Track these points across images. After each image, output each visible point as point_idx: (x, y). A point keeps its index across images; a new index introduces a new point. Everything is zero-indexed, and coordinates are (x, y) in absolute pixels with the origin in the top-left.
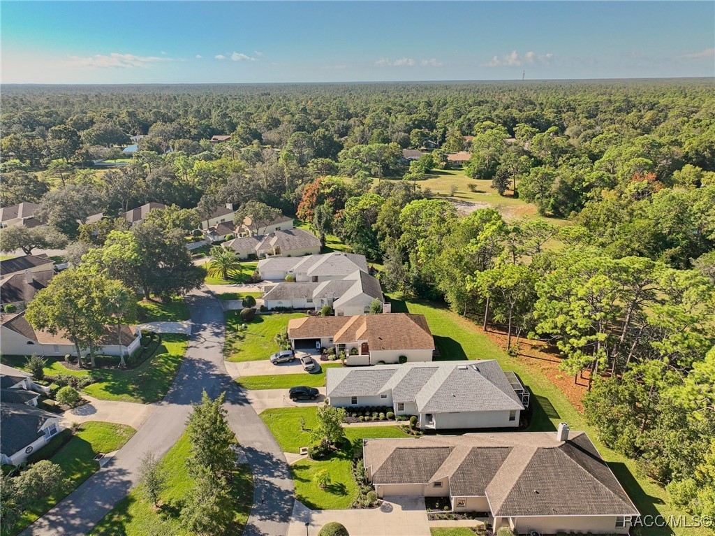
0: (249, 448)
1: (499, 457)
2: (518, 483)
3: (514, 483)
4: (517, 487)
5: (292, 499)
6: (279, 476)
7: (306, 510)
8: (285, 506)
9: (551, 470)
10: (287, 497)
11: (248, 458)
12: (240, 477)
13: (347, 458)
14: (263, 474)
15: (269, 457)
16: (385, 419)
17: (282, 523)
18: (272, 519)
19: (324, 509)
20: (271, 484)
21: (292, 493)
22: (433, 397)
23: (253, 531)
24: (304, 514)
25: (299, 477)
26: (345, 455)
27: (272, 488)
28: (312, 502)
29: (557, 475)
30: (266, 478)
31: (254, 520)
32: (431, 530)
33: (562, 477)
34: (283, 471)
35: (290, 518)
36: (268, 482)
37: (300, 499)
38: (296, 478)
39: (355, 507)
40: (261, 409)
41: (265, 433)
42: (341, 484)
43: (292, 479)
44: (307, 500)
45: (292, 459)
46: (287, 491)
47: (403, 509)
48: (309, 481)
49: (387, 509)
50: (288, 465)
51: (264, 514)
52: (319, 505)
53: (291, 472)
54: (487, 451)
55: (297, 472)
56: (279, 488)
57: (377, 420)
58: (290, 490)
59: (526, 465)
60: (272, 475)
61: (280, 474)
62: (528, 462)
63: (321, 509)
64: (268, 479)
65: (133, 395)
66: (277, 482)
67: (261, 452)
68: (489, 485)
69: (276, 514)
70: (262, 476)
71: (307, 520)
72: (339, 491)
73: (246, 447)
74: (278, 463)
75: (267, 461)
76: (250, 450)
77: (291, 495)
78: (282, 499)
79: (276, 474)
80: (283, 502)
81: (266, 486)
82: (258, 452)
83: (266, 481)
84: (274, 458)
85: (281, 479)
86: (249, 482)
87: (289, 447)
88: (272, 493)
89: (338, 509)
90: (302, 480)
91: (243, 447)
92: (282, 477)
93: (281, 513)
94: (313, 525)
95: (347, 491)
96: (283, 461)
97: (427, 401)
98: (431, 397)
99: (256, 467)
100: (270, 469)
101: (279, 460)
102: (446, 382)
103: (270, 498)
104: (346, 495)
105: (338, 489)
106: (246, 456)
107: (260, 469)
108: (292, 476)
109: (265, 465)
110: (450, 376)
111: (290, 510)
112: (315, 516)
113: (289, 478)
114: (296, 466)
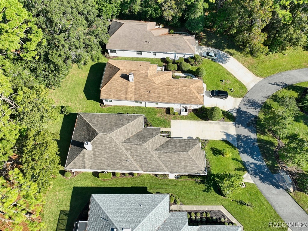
0: (279, 189)
3: (130, 123)
5: (239, 148)
7: (230, 140)
8: (241, 144)
9: (109, 126)
10: (242, 149)
11: (275, 179)
12: (273, 162)
13: (214, 175)
14: (260, 166)
15: (263, 180)
17: (239, 134)
18: (245, 137)
19: (221, 140)
20: (253, 158)
21: (240, 152)
23: (251, 130)
24: (230, 138)
25: (239, 162)
26: (215, 178)
27: (251, 154)
28: (228, 145)
30: (259, 163)
31: (254, 136)
32: (170, 127)
33: (105, 124)
34: (249, 168)
35: (237, 137)
36: (255, 159)
37: (234, 147)
38: (241, 161)
39: (206, 140)
41: (274, 203)
42: (215, 155)
43: (243, 162)
44: (231, 147)
45: (247, 178)
46: (243, 153)
47: (182, 138)
48: (233, 159)
50: (248, 172)
51: (249, 139)
52: (224, 143)
53: (244, 167)
54: (137, 142)
55: (241, 166)
56: (248, 155)
59: (120, 128)
60: (255, 164)
61: (251, 165)
63: (222, 141)
64: (256, 162)
66: (251, 160)
67: (269, 184)
68: (141, 130)
69: (244, 139)
70: (261, 164)
71: (228, 135)
72: (215, 151)
73: (281, 189)
74: (255, 174)
75: (262, 176)
76: (278, 187)
77: (240, 150)
78: (244, 147)
79: (253, 166)
80: (243, 146)
81: (255, 156)
82: (271, 184)
83: (257, 160)
84: (259, 178)
85: (249, 162)
86: (266, 159)
87: (253, 188)
88: (250, 152)
89: (214, 140)
90: (237, 160)
91: (283, 188)
92: (249, 163)
93: (242, 140)
94: (224, 132)
95: (211, 150)
96: (252, 176)
97: (162, 202)
98: (159, 205)
99: (267, 171)
100: (258, 169)
101: (255, 177)
102: (144, 218)
103: (250, 148)
104: (211, 148)
105: (216, 152)
106: (277, 181)
107: (264, 170)
108: (243, 163)
109: (263, 173)
110: (140, 222)
111: (238, 141)
112: (225, 137)
113: (245, 162)
114: (243, 171)
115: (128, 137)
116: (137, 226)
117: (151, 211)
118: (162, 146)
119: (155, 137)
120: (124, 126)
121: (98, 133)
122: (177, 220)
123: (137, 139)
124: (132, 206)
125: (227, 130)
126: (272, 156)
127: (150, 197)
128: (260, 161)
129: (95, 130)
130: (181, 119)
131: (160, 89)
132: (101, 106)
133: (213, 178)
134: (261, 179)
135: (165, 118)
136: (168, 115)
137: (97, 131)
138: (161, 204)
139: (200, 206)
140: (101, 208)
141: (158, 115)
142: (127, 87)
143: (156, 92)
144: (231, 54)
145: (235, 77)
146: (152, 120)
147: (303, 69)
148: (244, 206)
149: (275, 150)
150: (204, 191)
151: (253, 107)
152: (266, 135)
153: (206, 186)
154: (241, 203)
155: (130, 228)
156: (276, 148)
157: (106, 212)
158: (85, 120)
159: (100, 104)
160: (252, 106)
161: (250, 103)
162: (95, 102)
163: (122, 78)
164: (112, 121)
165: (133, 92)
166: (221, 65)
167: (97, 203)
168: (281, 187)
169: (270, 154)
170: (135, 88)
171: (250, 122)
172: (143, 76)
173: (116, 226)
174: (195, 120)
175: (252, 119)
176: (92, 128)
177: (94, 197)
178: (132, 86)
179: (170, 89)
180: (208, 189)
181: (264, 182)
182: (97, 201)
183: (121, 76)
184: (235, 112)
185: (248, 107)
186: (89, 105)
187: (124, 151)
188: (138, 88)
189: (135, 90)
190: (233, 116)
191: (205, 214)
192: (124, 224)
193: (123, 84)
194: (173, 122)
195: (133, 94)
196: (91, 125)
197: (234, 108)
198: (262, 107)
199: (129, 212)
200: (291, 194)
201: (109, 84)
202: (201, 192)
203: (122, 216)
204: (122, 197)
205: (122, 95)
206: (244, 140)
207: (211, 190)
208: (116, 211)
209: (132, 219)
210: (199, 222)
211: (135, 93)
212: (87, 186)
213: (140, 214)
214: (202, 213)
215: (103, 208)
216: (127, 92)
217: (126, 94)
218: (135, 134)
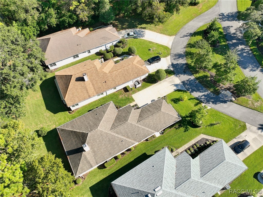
0: (226, 103)
3: (106, 113)
4: (104, 112)
8: (187, 87)
9: (91, 124)
10: (190, 90)
11: (221, 98)
12: (213, 88)
13: (184, 117)
14: (208, 95)
15: (215, 103)
17: (183, 81)
18: (187, 81)
19: (174, 91)
20: (201, 92)
21: (190, 92)
22: (164, 159)
23: (189, 74)
24: (179, 87)
25: (194, 100)
26: (186, 119)
27: (198, 90)
28: (180, 92)
29: (89, 123)
30: (206, 93)
31: (192, 77)
32: (134, 101)
34: (202, 100)
35: (182, 84)
36: (202, 92)
37: (185, 91)
38: (195, 98)
39: (164, 97)
40: (249, 128)
41: (230, 114)
42: (176, 103)
43: (196, 98)
44: (183, 92)
47: (147, 104)
48: (189, 100)
50: (204, 103)
51: (191, 81)
52: (177, 92)
53: (199, 101)
55: (197, 101)
56: (196, 92)
58: (192, 93)
59: (102, 120)
60: (204, 95)
61: (202, 98)
63: (175, 91)
64: (204, 93)
66: (201, 94)
67: (219, 103)
68: (117, 113)
69: (187, 82)
70: (207, 93)
71: (176, 85)
72: (175, 100)
73: (228, 102)
74: (208, 102)
75: (213, 100)
76: (225, 102)
77: (189, 91)
78: (191, 88)
79: (203, 97)
80: (190, 87)
81: (201, 90)
82: (221, 103)
83: (203, 92)
84: (212, 103)
85: (199, 96)
86: (209, 88)
87: (212, 111)
88: (196, 89)
89: (170, 94)
90: (192, 99)
91: (229, 101)
92: (200, 97)
93: (186, 84)
94: (173, 85)
95: (172, 102)
96: (207, 104)
97: (166, 155)
98: (166, 158)
99: (214, 96)
100: (208, 97)
101: (209, 103)
102: (162, 173)
103: (195, 87)
104: (171, 100)
105: (176, 101)
106: (223, 99)
107: (211, 96)
108: (197, 99)
109: (212, 98)
110: (162, 178)
111: (185, 86)
112: (175, 88)
113: (197, 97)
114: (200, 104)
115: (112, 124)
116: (162, 181)
117: (164, 165)
118: (140, 116)
119: (131, 112)
120: (104, 117)
121: (88, 133)
122: (183, 160)
123: (120, 121)
124: (148, 171)
125: (174, 82)
126: (211, 85)
127: (155, 157)
128: (206, 91)
129: (82, 133)
130: (139, 91)
131: (112, 76)
132: (70, 113)
133: (185, 119)
134: (213, 102)
135: (127, 96)
136: (127, 93)
137: (85, 132)
138: (166, 156)
139: (188, 143)
140: (126, 187)
141: (120, 97)
142: (86, 87)
143: (111, 80)
144: (144, 28)
145: (156, 43)
146: (118, 103)
147: (195, 19)
148: (214, 126)
149: (210, 79)
150: (185, 131)
151: (181, 58)
152: (199, 73)
153: (184, 127)
154: (212, 125)
155: (158, 186)
156: (211, 78)
157: (132, 187)
158: (67, 130)
159: (68, 112)
160: (179, 58)
161: (177, 57)
162: (63, 112)
163: (78, 82)
164: (91, 118)
165: (92, 88)
166: (142, 39)
167: (120, 186)
168: (227, 101)
169: (208, 84)
170: (93, 84)
171: (185, 70)
172: (94, 72)
173: (148, 191)
174: (149, 86)
175: (184, 66)
176: (79, 132)
177: (114, 183)
178: (89, 84)
179: (120, 72)
180: (186, 129)
181: (216, 104)
182: (119, 184)
183: (76, 81)
184: (171, 68)
185: (178, 60)
186: (59, 118)
187: (116, 136)
188: (94, 83)
189: (94, 86)
190: (172, 71)
191: (195, 146)
192: (153, 187)
193: (81, 86)
194: (134, 96)
196: (76, 131)
197: (169, 65)
198: (186, 55)
199: (149, 176)
200: (235, 102)
201: (69, 91)
202: (183, 133)
203: (147, 182)
204: (136, 170)
205: (85, 95)
206: (188, 83)
207: (189, 128)
208: (139, 182)
209: (155, 179)
210: (195, 153)
211: (94, 89)
212: (100, 180)
213: (158, 172)
214: (193, 147)
215: (128, 186)
216: (87, 90)
217: (88, 92)
218: (115, 119)
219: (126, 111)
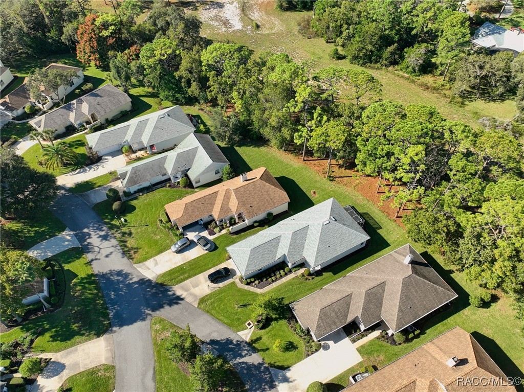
0: (211, 340)
1: (381, 291)
2: (400, 306)
3: (397, 307)
4: (400, 310)
5: (266, 368)
6: (246, 354)
7: (281, 373)
8: (266, 376)
9: (413, 290)
10: (262, 368)
11: (216, 349)
13: (281, 319)
14: (235, 358)
15: (229, 341)
16: (286, 274)
17: (272, 390)
18: (264, 390)
20: (246, 363)
21: (263, 364)
22: (317, 253)
24: (281, 376)
25: (260, 349)
26: (278, 316)
27: (249, 367)
28: (280, 365)
29: (416, 291)
30: (238, 360)
32: (357, 350)
33: (419, 292)
34: (246, 348)
35: (274, 383)
36: (243, 363)
37: (272, 365)
38: (259, 351)
39: (308, 355)
40: (195, 300)
41: (213, 322)
42: (290, 342)
43: (256, 352)
44: (276, 364)
45: (246, 335)
46: (259, 364)
47: (335, 342)
48: (268, 349)
49: (326, 348)
50: (246, 342)
51: (258, 389)
52: (286, 364)
53: (252, 346)
54: (373, 290)
55: (255, 345)
56: (253, 364)
57: (281, 277)
58: (261, 362)
59: (400, 293)
60: (242, 356)
61: (246, 352)
62: (400, 291)
63: (289, 367)
64: (242, 360)
65: (83, 335)
66: (247, 359)
67: (222, 340)
68: (382, 312)
69: (264, 386)
70: (235, 360)
71: (286, 380)
72: (292, 348)
73: (208, 341)
74: (239, 344)
75: (231, 346)
76: (213, 342)
77: (264, 366)
78: (260, 372)
79: (244, 354)
80: (263, 374)
81: (244, 367)
82: (219, 341)
83: (241, 362)
84: (234, 341)
85: (249, 356)
86: (231, 370)
87: (237, 327)
88: (252, 370)
89: (299, 362)
90: (263, 350)
91: (206, 342)
92: (249, 354)
93: (267, 383)
94: (291, 382)
95: (296, 345)
96: (241, 340)
97: (314, 258)
98: (315, 253)
99: (227, 355)
100: (237, 352)
101: (238, 341)
102: (321, 238)
103: (253, 375)
104: (297, 348)
105: (290, 347)
106: (214, 348)
107: (230, 355)
108: (255, 350)
109: (231, 350)
110: (321, 233)
111: (270, 378)
112: (288, 374)
113: (254, 353)
114: (252, 341)
115: (385, 291)
116: (322, 229)
117: (318, 246)
118: (348, 305)
119: (362, 308)
120: (399, 299)
121: (413, 273)
124: (335, 243)
125: (290, 388)
128: (237, 364)
129: (420, 277)
133: (279, 315)
134: (231, 342)
135: (372, 359)
136: (371, 364)
137: (417, 277)
138: (315, 256)
139: (280, 283)
143: (407, 370)
146: (382, 346)
148: (242, 304)
149: (223, 388)
150: (283, 298)
153: (284, 304)
154: (245, 306)
155: (326, 225)
163: (463, 358)
165: (433, 354)
167: (361, 233)
169: (229, 379)
170: (435, 359)
172: (442, 376)
173: (335, 222)
177: (367, 236)
178: (441, 358)
180: (280, 302)
182: (363, 235)
183: (466, 359)
188: (433, 361)
189: (433, 357)
191: (274, 280)
195: (431, 351)
199: (334, 237)
202: (285, 296)
203: (336, 231)
206: (263, 384)
207: (277, 303)
208: (343, 233)
209: (328, 232)
211: (430, 354)
213: (325, 239)
214: (277, 279)
216: (441, 349)
217: (438, 347)
218: (384, 302)
219: (369, 313)
